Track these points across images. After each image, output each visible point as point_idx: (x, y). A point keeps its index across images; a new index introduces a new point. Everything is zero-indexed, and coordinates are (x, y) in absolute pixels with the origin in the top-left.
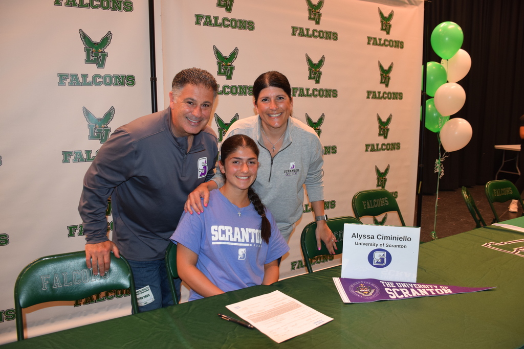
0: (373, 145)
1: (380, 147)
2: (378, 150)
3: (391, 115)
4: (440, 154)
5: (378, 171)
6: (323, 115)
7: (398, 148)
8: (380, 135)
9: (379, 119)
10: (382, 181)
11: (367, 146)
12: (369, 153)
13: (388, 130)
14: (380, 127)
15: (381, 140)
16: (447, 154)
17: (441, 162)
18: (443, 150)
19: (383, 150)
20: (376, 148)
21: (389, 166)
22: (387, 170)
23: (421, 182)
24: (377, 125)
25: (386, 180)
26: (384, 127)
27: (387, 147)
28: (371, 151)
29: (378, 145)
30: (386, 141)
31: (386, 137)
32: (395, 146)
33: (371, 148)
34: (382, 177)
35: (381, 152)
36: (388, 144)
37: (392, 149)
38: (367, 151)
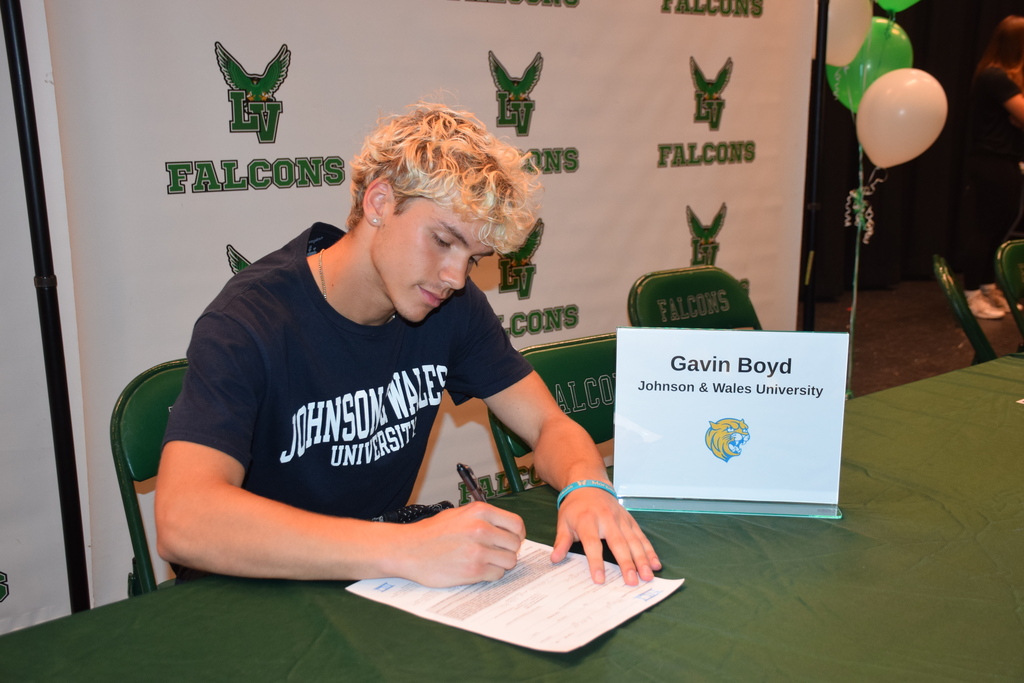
0: (679, 147)
1: (698, 152)
2: (693, 162)
3: (729, 62)
4: (861, 174)
5: (693, 220)
6: (539, 58)
7: (751, 158)
8: (698, 118)
9: (697, 73)
10: (705, 250)
11: (664, 149)
12: (669, 170)
13: (721, 105)
14: (698, 97)
15: (701, 134)
16: (881, 173)
17: (866, 198)
18: (869, 165)
19: (709, 162)
20: (687, 155)
21: (724, 207)
22: (719, 220)
23: (812, 253)
24: (690, 89)
25: (716, 248)
26: (709, 98)
27: (719, 154)
28: (675, 163)
29: (692, 147)
30: (716, 137)
31: (715, 125)
32: (741, 152)
33: (674, 155)
34: (704, 237)
35: (703, 167)
36: (722, 145)
37: (732, 161)
38: (662, 163)
